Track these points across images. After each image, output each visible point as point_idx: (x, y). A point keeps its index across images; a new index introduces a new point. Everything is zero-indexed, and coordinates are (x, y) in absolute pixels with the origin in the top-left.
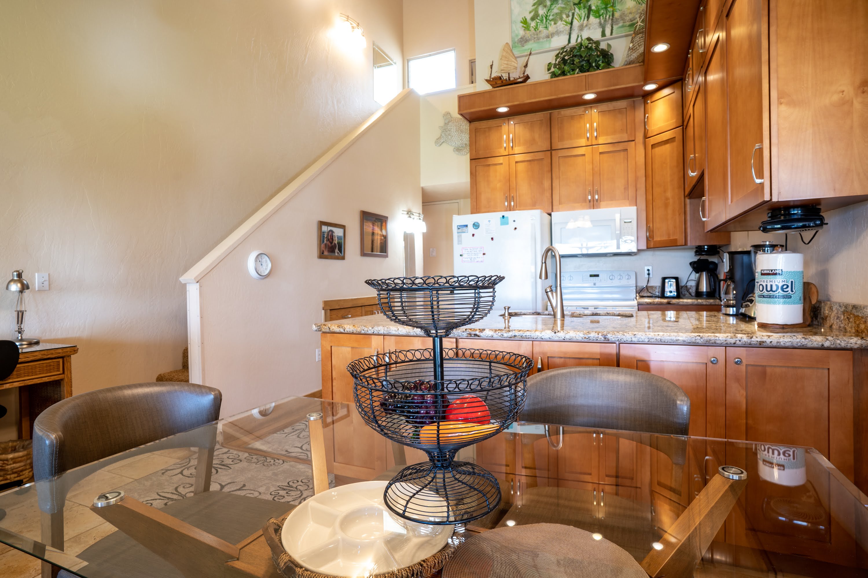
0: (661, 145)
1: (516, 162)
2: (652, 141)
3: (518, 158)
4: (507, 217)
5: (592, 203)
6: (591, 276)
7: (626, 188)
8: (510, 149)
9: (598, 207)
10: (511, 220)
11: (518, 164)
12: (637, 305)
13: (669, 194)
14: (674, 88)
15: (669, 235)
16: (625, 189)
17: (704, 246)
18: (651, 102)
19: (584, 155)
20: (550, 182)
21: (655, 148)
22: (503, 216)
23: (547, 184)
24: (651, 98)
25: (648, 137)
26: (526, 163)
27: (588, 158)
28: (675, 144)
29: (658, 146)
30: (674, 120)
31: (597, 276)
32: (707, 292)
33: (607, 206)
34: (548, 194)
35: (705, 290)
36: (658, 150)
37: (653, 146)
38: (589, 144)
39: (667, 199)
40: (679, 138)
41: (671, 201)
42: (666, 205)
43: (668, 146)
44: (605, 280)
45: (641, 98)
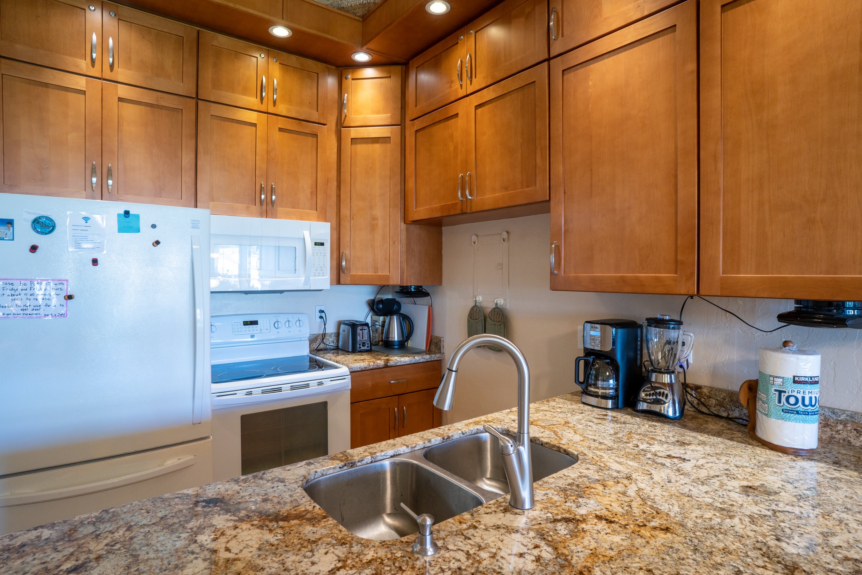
0: (367, 143)
1: (120, 100)
2: (354, 133)
3: (123, 91)
4: (137, 217)
5: (264, 207)
6: (246, 323)
7: (315, 192)
8: (106, 68)
9: (274, 216)
10: (144, 224)
11: (125, 104)
12: (349, 373)
13: (378, 212)
14: (389, 72)
15: (376, 269)
16: (312, 193)
17: (411, 286)
18: (353, 79)
19: (255, 125)
20: (193, 156)
21: (356, 144)
22: (127, 213)
23: (187, 159)
24: (352, 72)
25: (344, 125)
26: (143, 107)
27: (261, 130)
28: (388, 146)
29: (361, 143)
30: (389, 115)
31: (255, 323)
32: (399, 341)
33: (288, 216)
34: (188, 178)
35: (396, 339)
36: (361, 148)
37: (354, 141)
38: (263, 108)
39: (374, 218)
40: (396, 140)
41: (380, 222)
42: (373, 228)
43: (377, 146)
44: (267, 330)
45: (334, 67)
